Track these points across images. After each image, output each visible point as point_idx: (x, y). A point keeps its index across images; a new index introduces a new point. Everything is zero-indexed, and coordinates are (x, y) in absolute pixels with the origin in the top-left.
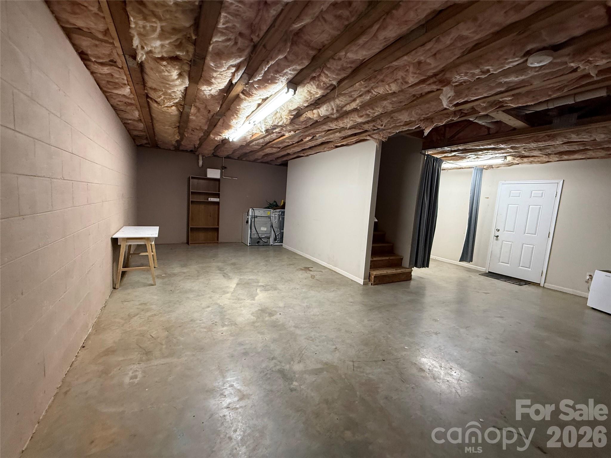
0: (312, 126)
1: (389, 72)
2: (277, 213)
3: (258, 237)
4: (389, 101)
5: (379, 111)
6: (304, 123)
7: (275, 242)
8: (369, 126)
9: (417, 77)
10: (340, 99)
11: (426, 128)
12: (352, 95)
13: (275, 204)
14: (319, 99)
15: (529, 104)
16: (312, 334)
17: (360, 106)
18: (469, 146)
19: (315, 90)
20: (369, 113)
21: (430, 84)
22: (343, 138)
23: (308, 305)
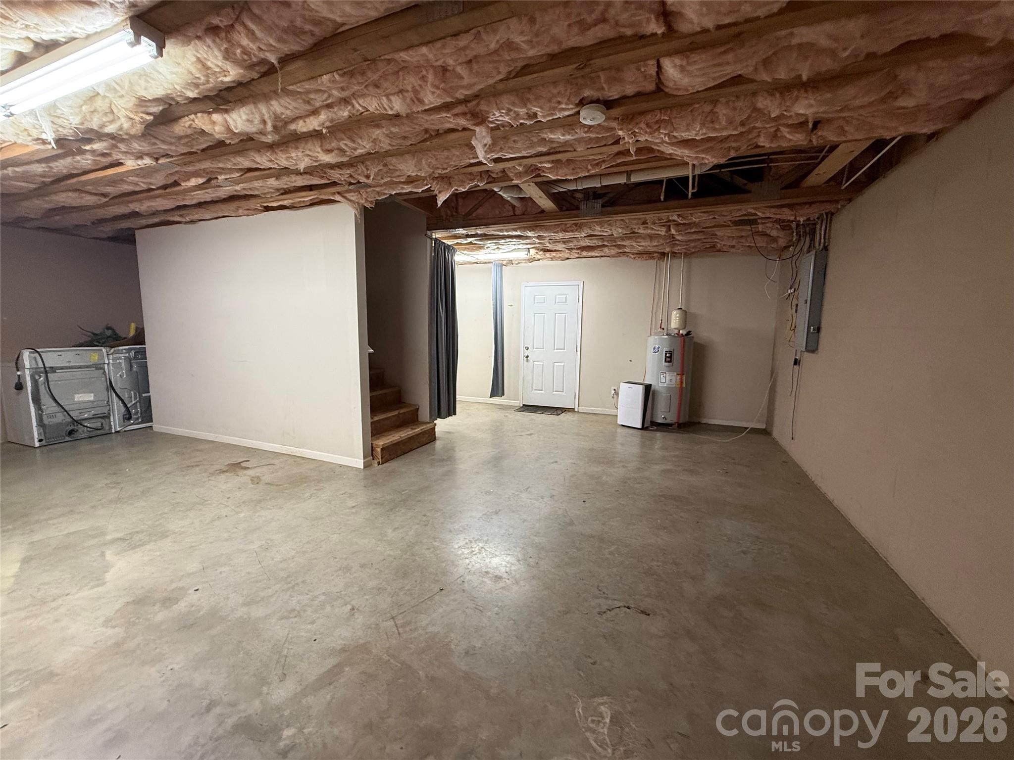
0: (208, 152)
1: (391, 71)
2: (121, 355)
3: (69, 420)
4: (384, 130)
5: (365, 147)
6: (183, 141)
7: (127, 423)
8: (340, 174)
9: (439, 96)
10: (282, 102)
11: (440, 192)
12: (312, 99)
13: (109, 333)
14: (229, 89)
15: (569, 177)
16: (293, 603)
17: (327, 128)
18: (491, 230)
19: (220, 64)
20: (344, 147)
21: (457, 115)
22: (282, 191)
23: (264, 542)
